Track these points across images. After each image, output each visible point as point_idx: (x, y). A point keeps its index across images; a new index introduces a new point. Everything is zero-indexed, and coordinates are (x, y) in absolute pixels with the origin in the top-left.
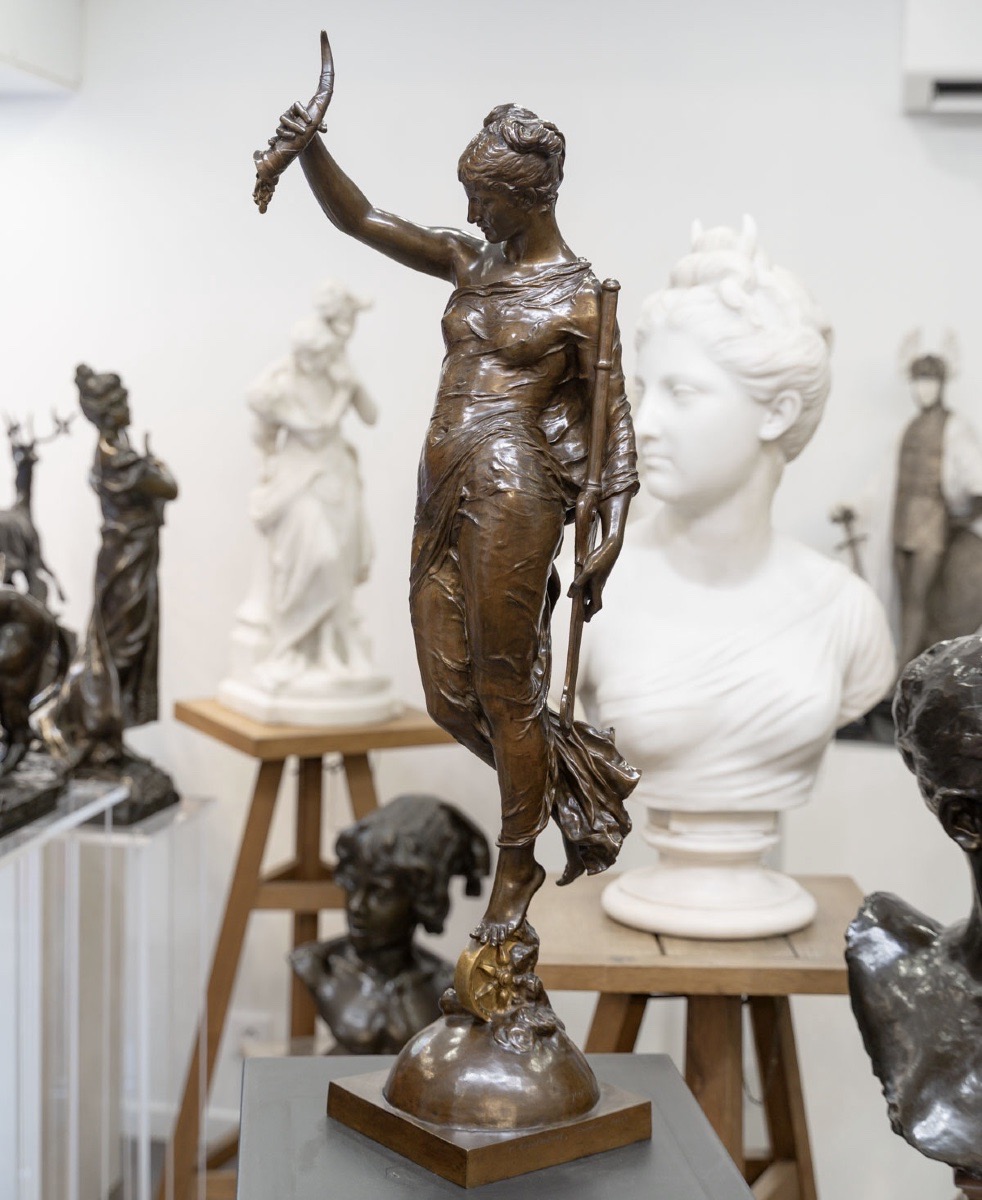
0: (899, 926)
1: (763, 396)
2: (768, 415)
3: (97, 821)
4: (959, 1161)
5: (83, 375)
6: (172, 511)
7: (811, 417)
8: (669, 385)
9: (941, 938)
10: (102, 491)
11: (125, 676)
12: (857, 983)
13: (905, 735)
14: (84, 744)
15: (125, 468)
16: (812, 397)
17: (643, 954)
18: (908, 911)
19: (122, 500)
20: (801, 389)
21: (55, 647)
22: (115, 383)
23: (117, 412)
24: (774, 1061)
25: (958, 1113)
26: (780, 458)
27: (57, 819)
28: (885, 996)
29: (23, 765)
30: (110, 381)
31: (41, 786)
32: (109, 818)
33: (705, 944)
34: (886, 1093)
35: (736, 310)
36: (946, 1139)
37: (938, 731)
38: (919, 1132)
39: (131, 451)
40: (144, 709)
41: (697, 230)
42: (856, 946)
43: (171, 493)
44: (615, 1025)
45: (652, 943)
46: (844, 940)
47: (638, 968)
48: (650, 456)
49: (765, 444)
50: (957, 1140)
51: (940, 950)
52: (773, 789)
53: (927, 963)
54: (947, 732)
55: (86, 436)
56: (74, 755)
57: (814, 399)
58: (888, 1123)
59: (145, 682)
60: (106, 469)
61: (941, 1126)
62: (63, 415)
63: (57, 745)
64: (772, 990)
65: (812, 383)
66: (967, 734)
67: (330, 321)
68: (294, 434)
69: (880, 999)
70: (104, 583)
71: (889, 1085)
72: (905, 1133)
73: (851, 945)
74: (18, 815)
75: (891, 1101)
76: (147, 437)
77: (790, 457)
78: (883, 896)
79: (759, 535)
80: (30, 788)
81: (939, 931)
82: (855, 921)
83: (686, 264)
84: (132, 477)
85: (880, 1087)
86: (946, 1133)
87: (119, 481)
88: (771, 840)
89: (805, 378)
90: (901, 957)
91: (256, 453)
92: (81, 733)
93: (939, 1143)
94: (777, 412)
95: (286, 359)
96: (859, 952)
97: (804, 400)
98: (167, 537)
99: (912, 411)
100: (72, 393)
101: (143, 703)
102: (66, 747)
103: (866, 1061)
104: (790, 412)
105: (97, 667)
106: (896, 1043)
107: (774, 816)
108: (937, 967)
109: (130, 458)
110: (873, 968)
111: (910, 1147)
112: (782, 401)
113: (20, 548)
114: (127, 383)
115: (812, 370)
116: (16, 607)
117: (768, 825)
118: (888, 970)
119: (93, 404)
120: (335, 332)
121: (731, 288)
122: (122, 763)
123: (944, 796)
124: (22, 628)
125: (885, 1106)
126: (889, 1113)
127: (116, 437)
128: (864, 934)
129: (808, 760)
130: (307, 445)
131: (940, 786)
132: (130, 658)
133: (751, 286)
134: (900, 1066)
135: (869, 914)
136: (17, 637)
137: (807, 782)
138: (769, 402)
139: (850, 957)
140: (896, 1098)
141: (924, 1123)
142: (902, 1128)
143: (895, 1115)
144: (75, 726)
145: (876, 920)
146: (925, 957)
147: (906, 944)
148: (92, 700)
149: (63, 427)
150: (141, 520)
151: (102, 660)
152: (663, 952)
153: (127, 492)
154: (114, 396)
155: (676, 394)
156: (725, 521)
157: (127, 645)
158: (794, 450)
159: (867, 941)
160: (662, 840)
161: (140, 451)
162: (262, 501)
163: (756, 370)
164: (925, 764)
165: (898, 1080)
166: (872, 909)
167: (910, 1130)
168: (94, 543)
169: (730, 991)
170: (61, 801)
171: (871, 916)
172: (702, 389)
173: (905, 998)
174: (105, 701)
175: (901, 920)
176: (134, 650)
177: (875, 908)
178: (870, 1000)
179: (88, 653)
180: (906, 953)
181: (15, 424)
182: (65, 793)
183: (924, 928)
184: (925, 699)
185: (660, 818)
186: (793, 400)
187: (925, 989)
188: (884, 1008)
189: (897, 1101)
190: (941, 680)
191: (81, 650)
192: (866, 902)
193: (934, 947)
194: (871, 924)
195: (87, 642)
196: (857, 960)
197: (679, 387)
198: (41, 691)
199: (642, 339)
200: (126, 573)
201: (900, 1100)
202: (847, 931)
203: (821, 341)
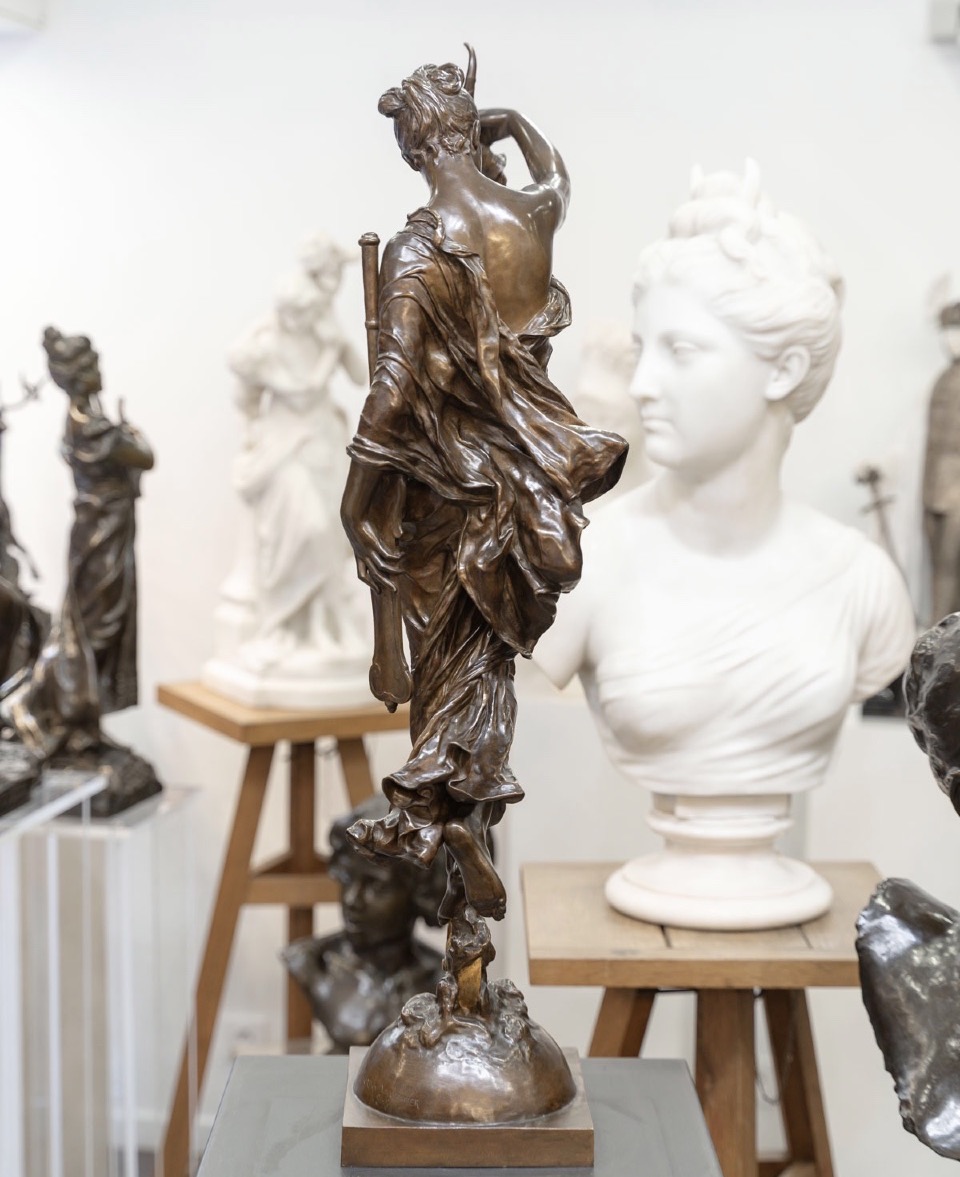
0: (913, 914)
1: (768, 353)
2: (775, 373)
3: (74, 813)
5: (51, 338)
6: (148, 481)
7: (820, 374)
8: (669, 342)
9: (957, 925)
10: (74, 463)
11: (101, 659)
12: (868, 974)
13: (915, 712)
14: (59, 732)
15: (98, 436)
16: (820, 352)
17: (647, 946)
18: (923, 899)
19: (96, 471)
20: (809, 344)
22: (85, 347)
23: (87, 377)
26: (789, 419)
27: (30, 812)
28: (897, 987)
30: (78, 344)
31: (13, 777)
32: (86, 810)
33: (714, 936)
34: (897, 1089)
35: (738, 261)
37: (949, 708)
38: (933, 1129)
39: (105, 419)
40: (123, 695)
41: (697, 176)
42: (867, 936)
43: (147, 462)
44: (621, 1022)
45: (658, 935)
46: (855, 930)
47: (642, 962)
48: (650, 418)
49: (772, 404)
51: (955, 939)
52: (786, 771)
53: (941, 952)
55: (56, 403)
57: (823, 356)
58: (900, 1120)
59: (124, 665)
60: (77, 438)
61: (954, 1123)
62: (32, 380)
63: (30, 732)
64: (784, 982)
65: (821, 337)
67: (315, 275)
68: (279, 397)
69: (892, 990)
70: (78, 560)
71: (901, 1080)
72: (917, 1130)
73: (862, 934)
75: (903, 1097)
76: (121, 403)
77: (799, 417)
78: (896, 882)
79: (767, 502)
81: (955, 918)
82: (866, 909)
83: (685, 213)
84: (105, 446)
85: (892, 1083)
86: (959, 1130)
87: (90, 450)
88: (784, 824)
89: (813, 333)
90: (915, 946)
91: (238, 418)
92: (56, 720)
93: (953, 1140)
94: (784, 369)
95: (269, 317)
96: (870, 942)
97: (812, 357)
99: (941, 363)
100: (40, 358)
101: (121, 687)
102: (40, 735)
103: (878, 1055)
104: (798, 369)
105: (71, 650)
106: (909, 1037)
108: (952, 956)
109: (102, 426)
110: (885, 959)
112: (788, 358)
114: (98, 345)
115: (820, 324)
117: (779, 809)
118: (902, 959)
119: (63, 369)
120: (320, 286)
121: (733, 238)
122: (101, 751)
123: (956, 777)
125: (898, 1102)
126: (900, 1109)
127: (87, 403)
128: (876, 922)
129: (822, 739)
130: (293, 409)
131: (951, 766)
132: (107, 639)
133: (755, 235)
134: (913, 1060)
135: (880, 901)
138: (775, 359)
139: (861, 947)
140: (908, 1094)
141: (937, 1120)
142: (914, 1126)
143: (906, 1112)
144: (50, 713)
145: (888, 908)
146: (940, 946)
147: (920, 933)
148: (67, 684)
149: (32, 393)
150: (117, 492)
151: (78, 641)
152: (668, 944)
153: (100, 463)
154: (84, 360)
155: (675, 351)
157: (102, 625)
158: (803, 410)
159: (879, 931)
160: (668, 825)
161: (113, 417)
162: (245, 469)
163: (761, 325)
164: (936, 743)
165: (911, 1075)
166: (884, 896)
167: (922, 1127)
168: (66, 518)
169: (738, 984)
170: (35, 793)
171: (884, 904)
172: (703, 347)
173: (918, 990)
174: (81, 686)
175: (915, 907)
176: (111, 631)
177: (888, 896)
178: (882, 992)
179: (62, 635)
180: (920, 942)
182: (39, 783)
183: (938, 916)
184: (935, 674)
185: (665, 803)
186: (800, 356)
187: (938, 979)
188: (898, 999)
189: (909, 1098)
190: (953, 655)
191: (55, 631)
192: (878, 888)
193: (949, 935)
194: (883, 912)
195: (62, 624)
196: (869, 950)
197: (677, 345)
198: (12, 675)
199: (639, 293)
200: (101, 550)
201: (912, 1096)
202: (858, 920)
203: (831, 293)
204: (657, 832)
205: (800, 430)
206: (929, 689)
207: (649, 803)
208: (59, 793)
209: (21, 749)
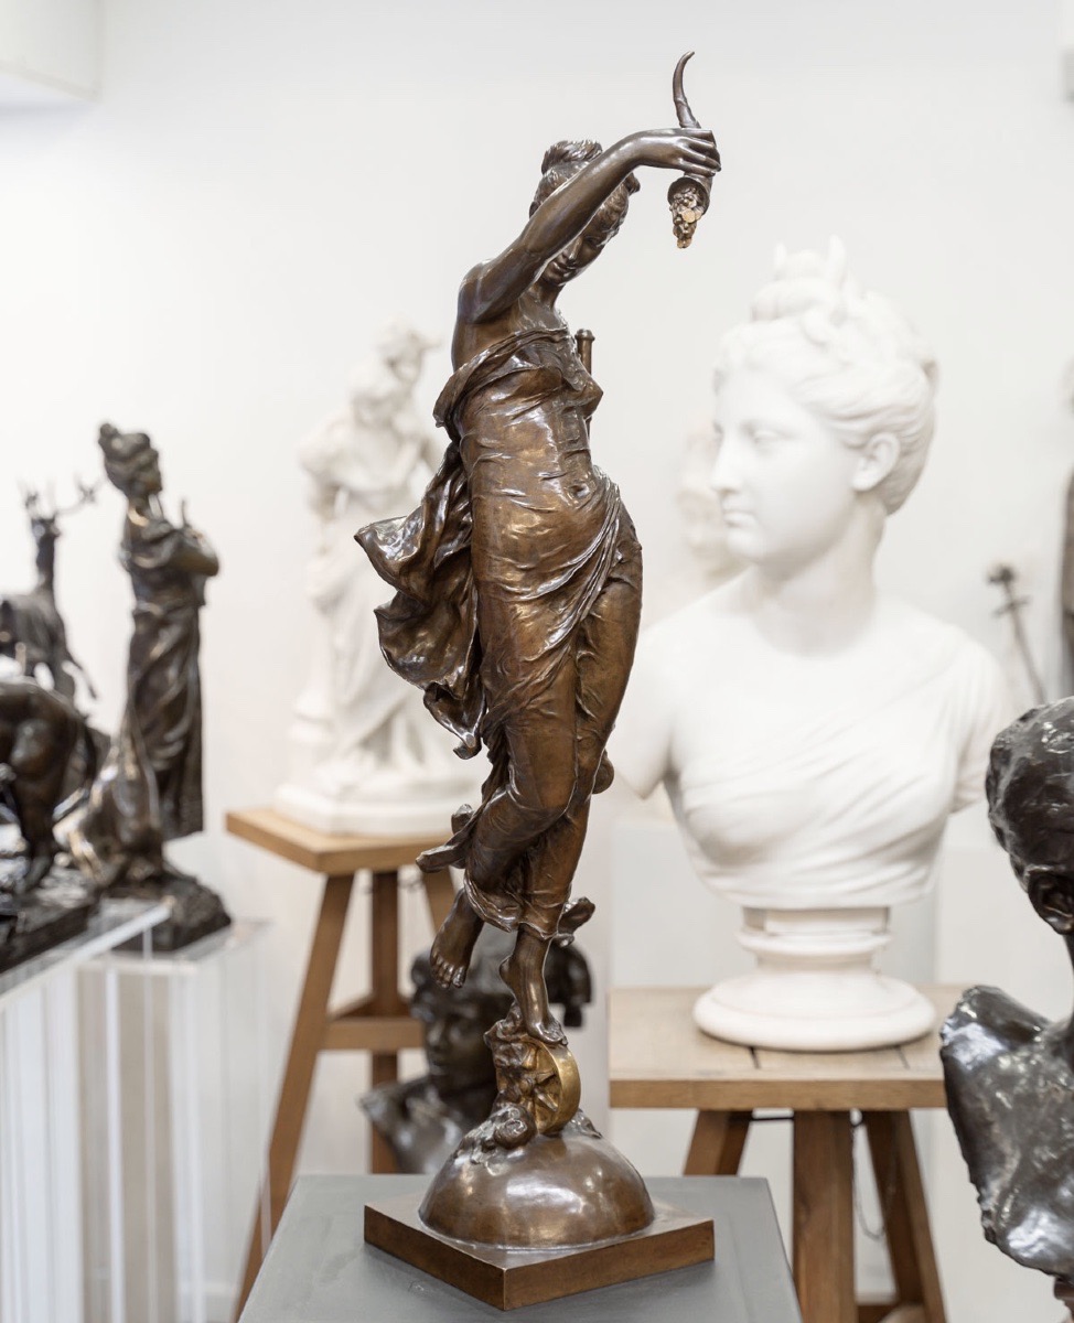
0: (999, 1021)
1: (855, 441)
2: (862, 462)
3: (132, 946)
4: (1055, 1269)
5: (107, 435)
6: (213, 588)
7: (911, 463)
8: (749, 431)
9: (1046, 1033)
10: (133, 569)
11: (164, 780)
13: (995, 808)
14: (119, 859)
15: (158, 540)
16: (909, 440)
17: (736, 1067)
18: (1012, 1006)
19: (156, 577)
20: (898, 431)
22: (144, 443)
23: (147, 477)
25: (1055, 1217)
26: (880, 509)
27: (88, 940)
28: (981, 1096)
29: (47, 882)
30: (136, 441)
31: (69, 904)
32: (147, 942)
34: (980, 1200)
35: (821, 345)
36: (1041, 1246)
37: (1026, 802)
39: (165, 522)
40: (188, 819)
41: (780, 255)
42: (951, 1044)
43: (211, 568)
45: (746, 1056)
47: (727, 1083)
48: (732, 511)
49: (860, 494)
50: (1053, 1246)
51: (1042, 1047)
53: (1027, 1060)
54: (1033, 804)
55: (114, 504)
56: (106, 873)
57: (916, 442)
59: (188, 788)
60: (136, 542)
61: (1039, 1233)
62: (88, 482)
63: (87, 861)
65: (912, 423)
66: (1054, 805)
67: (393, 364)
68: (355, 496)
69: (978, 1100)
70: (138, 674)
71: (984, 1191)
72: (999, 1242)
73: (947, 1042)
74: (43, 937)
75: (986, 1208)
76: (183, 504)
77: (892, 508)
78: (983, 990)
80: (55, 906)
81: (1044, 1026)
82: (951, 1017)
83: (767, 295)
84: (166, 551)
86: (1041, 1239)
87: (150, 555)
89: (902, 419)
90: (1001, 1054)
92: (115, 847)
93: (1033, 1250)
94: (872, 458)
95: (344, 410)
96: (954, 1051)
97: (902, 444)
98: (208, 619)
100: (97, 456)
101: (186, 812)
102: (99, 863)
103: (962, 1167)
104: (886, 459)
105: (131, 771)
106: (992, 1146)
107: (883, 912)
108: (1038, 1063)
109: (163, 529)
112: (876, 446)
113: (42, 636)
114: (157, 443)
115: (909, 410)
116: (34, 701)
117: (877, 923)
118: (989, 1065)
119: (119, 468)
120: (399, 376)
121: (816, 320)
122: (163, 881)
123: (1033, 873)
124: (42, 725)
125: (978, 1213)
126: (982, 1220)
127: (147, 505)
128: (962, 1031)
129: (923, 846)
130: (370, 509)
131: (1028, 863)
132: (170, 759)
133: (839, 318)
134: (996, 1170)
135: (965, 1009)
136: (37, 736)
137: (920, 873)
138: (862, 447)
139: (947, 1057)
140: (991, 1204)
141: (1020, 1229)
142: (995, 1237)
143: (988, 1223)
144: (109, 840)
145: (974, 1015)
146: (1026, 1053)
147: (1007, 1041)
148: (127, 808)
149: (88, 495)
150: (179, 601)
151: (138, 762)
152: (757, 1065)
153: (160, 569)
154: (143, 458)
155: (757, 441)
157: (166, 744)
158: (895, 500)
159: (964, 1039)
160: (758, 942)
161: (175, 520)
162: (319, 576)
163: (845, 412)
164: (1014, 840)
165: (995, 1187)
166: (970, 1002)
167: (1004, 1237)
168: (126, 629)
169: (830, 1106)
170: (93, 922)
171: (970, 1012)
172: (786, 435)
173: (1004, 1099)
174: (142, 811)
175: (1003, 1015)
176: (173, 750)
177: (975, 1003)
178: (967, 1103)
179: (121, 755)
180: (1006, 1049)
181: (33, 494)
182: (97, 912)
183: (1026, 1023)
184: (1013, 768)
185: (756, 917)
186: (889, 444)
187: (1021, 1087)
188: (982, 1109)
189: (991, 1208)
190: (1030, 748)
191: (114, 752)
192: (964, 996)
193: (1037, 1043)
194: (968, 1020)
195: (120, 744)
196: (954, 1059)
197: (760, 433)
198: (67, 797)
199: (719, 380)
200: (163, 662)
201: (995, 1207)
202: (943, 1029)
203: (922, 378)
204: (748, 950)
205: (893, 523)
206: (1008, 784)
207: (739, 918)
208: (117, 923)
209: (78, 877)
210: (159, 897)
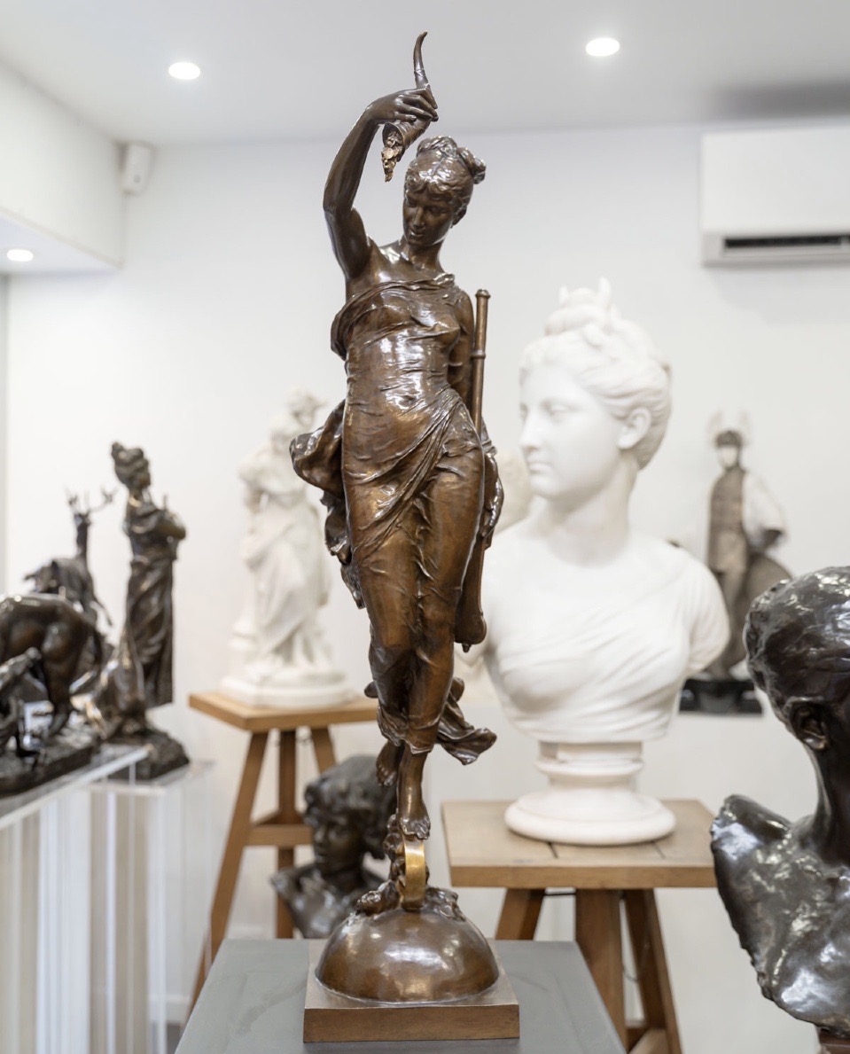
0: (755, 823)
1: (621, 413)
2: (624, 429)
3: (121, 776)
4: (824, 1021)
5: (116, 450)
7: (658, 431)
9: (791, 831)
10: (131, 535)
11: (148, 670)
12: (722, 876)
13: (755, 657)
14: (117, 720)
15: (147, 516)
16: (658, 414)
17: (539, 857)
18: (761, 811)
19: (145, 540)
20: (650, 407)
21: (90, 642)
22: (139, 455)
23: (141, 476)
24: (646, 946)
25: (820, 978)
26: (635, 465)
27: (90, 770)
28: (746, 881)
29: (65, 731)
30: (135, 454)
31: (78, 746)
32: (132, 773)
33: (589, 850)
34: (754, 963)
35: (597, 347)
36: (811, 1003)
37: (787, 648)
38: (786, 996)
39: (151, 503)
40: (163, 694)
41: (564, 294)
42: (720, 839)
43: (180, 534)
44: (518, 917)
45: (546, 849)
46: (709, 836)
47: (536, 868)
48: (535, 462)
49: (623, 451)
50: (821, 1003)
51: (792, 841)
52: (640, 724)
53: (782, 852)
54: (794, 649)
57: (659, 417)
58: (759, 989)
59: (163, 675)
60: (133, 517)
61: (805, 992)
62: (109, 490)
63: (97, 721)
64: (644, 885)
65: (658, 403)
66: (812, 649)
67: (297, 415)
68: (273, 497)
69: (743, 884)
70: (133, 601)
71: (757, 957)
72: (774, 997)
73: (716, 838)
74: (59, 767)
75: (759, 970)
76: (165, 499)
77: (642, 465)
78: (739, 798)
80: (68, 747)
81: (790, 825)
82: (717, 819)
83: (556, 318)
84: (152, 522)
85: (748, 958)
86: (811, 996)
87: (141, 525)
88: (635, 767)
89: (653, 399)
90: (759, 847)
92: (115, 712)
93: (805, 1006)
94: (631, 426)
95: (266, 443)
96: (723, 844)
97: (653, 417)
99: (718, 471)
101: (162, 689)
102: (104, 722)
104: (642, 426)
105: (127, 663)
106: (759, 921)
107: (637, 746)
108: (791, 856)
109: (150, 509)
110: (735, 858)
111: (781, 1010)
112: (635, 417)
113: (77, 584)
114: (148, 455)
115: (658, 392)
116: (60, 611)
117: (632, 755)
118: (747, 858)
119: (124, 470)
120: (300, 422)
121: (592, 331)
122: (145, 734)
123: (794, 704)
124: (65, 627)
125: (755, 974)
126: (758, 980)
127: (141, 494)
128: (726, 829)
129: (665, 701)
130: (283, 505)
131: (790, 694)
132: (152, 656)
135: (729, 813)
136: (61, 633)
137: (664, 719)
138: (625, 418)
139: (715, 849)
141: (790, 989)
142: (771, 993)
143: (764, 982)
144: (111, 707)
145: (734, 818)
146: (780, 847)
147: (762, 837)
148: (123, 687)
149: (109, 498)
150: (160, 554)
151: (131, 658)
152: (556, 856)
153: (149, 534)
154: (139, 464)
155: (552, 413)
156: (594, 513)
157: (148, 646)
158: (644, 459)
159: (729, 835)
160: (552, 767)
161: (159, 504)
162: (249, 547)
163: (615, 392)
164: (776, 679)
165: (764, 951)
166: (731, 809)
167: (778, 995)
168: (126, 573)
170: (95, 759)
171: (730, 815)
173: (764, 883)
174: (133, 688)
175: (756, 816)
176: (154, 650)
177: (734, 808)
178: (734, 884)
179: (121, 653)
180: (762, 844)
181: (74, 497)
182: (98, 752)
183: (775, 824)
184: (772, 625)
185: (550, 749)
186: (643, 416)
187: (783, 875)
188: (747, 891)
189: (763, 970)
191: (116, 652)
192: (726, 803)
193: (786, 839)
194: (731, 822)
195: (121, 646)
196: (721, 851)
197: (555, 408)
199: (524, 374)
200: (148, 593)
201: (767, 968)
202: (712, 827)
203: (663, 375)
204: (543, 772)
206: (767, 637)
207: (536, 750)
208: (113, 758)
209: (87, 729)
210: (143, 743)
